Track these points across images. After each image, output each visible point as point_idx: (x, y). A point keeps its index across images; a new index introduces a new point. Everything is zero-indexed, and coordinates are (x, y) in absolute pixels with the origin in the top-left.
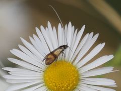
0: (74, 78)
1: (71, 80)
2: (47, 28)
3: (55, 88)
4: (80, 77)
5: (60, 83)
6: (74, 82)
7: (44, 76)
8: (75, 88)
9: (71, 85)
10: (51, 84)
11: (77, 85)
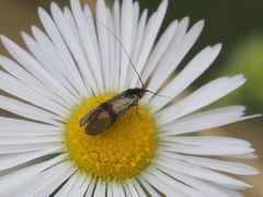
0: (146, 138)
1: (137, 142)
2: (66, 9)
3: (98, 164)
4: (160, 135)
5: (109, 152)
6: (148, 149)
7: (66, 135)
8: (146, 165)
9: (138, 158)
10: (86, 156)
11: (153, 156)
